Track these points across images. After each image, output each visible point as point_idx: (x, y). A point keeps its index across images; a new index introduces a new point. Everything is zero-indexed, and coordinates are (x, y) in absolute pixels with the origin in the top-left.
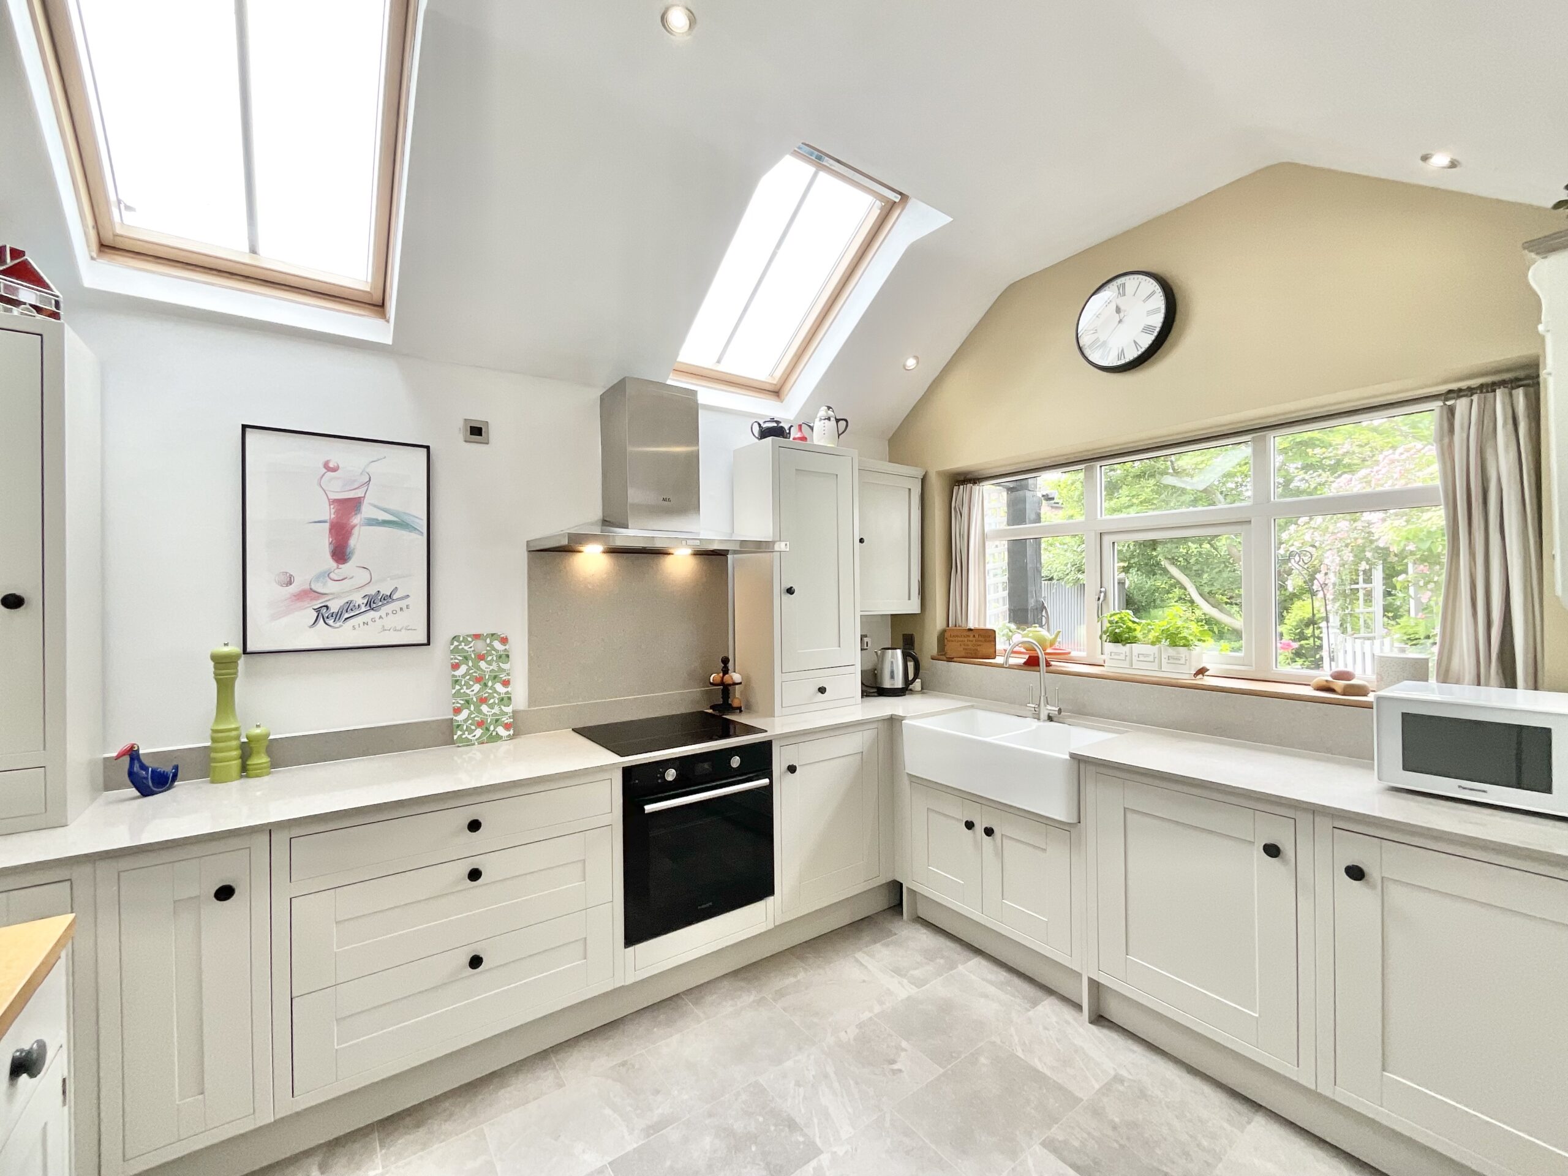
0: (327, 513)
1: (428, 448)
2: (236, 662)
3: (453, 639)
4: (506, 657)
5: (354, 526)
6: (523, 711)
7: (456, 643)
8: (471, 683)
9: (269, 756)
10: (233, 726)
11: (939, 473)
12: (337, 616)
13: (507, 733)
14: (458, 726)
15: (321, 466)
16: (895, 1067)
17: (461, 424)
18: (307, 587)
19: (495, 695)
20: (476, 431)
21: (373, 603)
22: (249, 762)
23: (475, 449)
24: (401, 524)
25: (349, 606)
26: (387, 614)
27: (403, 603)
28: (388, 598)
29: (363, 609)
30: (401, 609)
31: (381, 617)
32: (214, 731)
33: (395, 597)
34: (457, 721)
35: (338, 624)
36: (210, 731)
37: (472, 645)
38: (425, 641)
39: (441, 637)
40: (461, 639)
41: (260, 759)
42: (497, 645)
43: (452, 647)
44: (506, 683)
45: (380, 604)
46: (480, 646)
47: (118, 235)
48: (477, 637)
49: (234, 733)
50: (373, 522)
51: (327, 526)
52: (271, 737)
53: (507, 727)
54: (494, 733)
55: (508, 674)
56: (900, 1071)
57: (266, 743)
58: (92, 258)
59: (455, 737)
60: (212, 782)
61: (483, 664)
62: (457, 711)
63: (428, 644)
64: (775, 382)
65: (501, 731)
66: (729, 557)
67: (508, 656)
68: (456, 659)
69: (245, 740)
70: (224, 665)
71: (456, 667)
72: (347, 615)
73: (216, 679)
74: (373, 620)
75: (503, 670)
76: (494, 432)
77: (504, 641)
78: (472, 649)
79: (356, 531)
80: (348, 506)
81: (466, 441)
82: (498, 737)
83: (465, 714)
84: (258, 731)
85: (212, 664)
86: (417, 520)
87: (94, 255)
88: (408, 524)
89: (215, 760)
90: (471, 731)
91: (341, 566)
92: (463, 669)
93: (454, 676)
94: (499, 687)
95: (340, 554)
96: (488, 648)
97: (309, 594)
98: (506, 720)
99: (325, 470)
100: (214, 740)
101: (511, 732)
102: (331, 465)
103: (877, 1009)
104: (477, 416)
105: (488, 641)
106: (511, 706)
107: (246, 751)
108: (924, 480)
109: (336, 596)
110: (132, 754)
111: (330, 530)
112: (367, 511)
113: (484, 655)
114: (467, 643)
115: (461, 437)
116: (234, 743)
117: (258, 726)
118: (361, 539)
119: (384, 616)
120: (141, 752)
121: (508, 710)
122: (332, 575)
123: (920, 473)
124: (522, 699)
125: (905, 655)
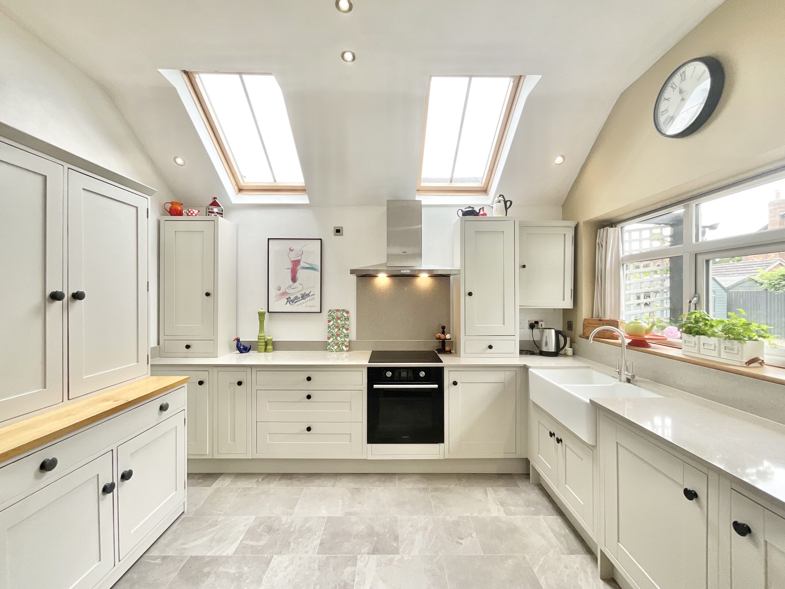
0: (290, 265)
1: (321, 239)
2: (264, 315)
3: (330, 310)
4: (347, 319)
5: (298, 270)
6: (354, 341)
7: (330, 313)
8: (335, 328)
9: (273, 346)
10: (263, 335)
11: (587, 223)
12: (293, 301)
13: (346, 349)
14: (329, 344)
15: (289, 250)
16: (460, 541)
17: (333, 229)
18: (284, 291)
19: (343, 333)
20: (338, 231)
21: (304, 296)
22: (267, 347)
23: (338, 238)
24: (313, 269)
25: (296, 298)
26: (308, 301)
27: (313, 296)
28: (308, 295)
29: (301, 299)
30: (312, 299)
31: (306, 302)
32: (259, 336)
33: (310, 295)
34: (329, 342)
35: (293, 304)
36: (258, 336)
37: (335, 313)
38: (320, 311)
39: (326, 310)
40: (332, 311)
41: (270, 347)
42: (345, 314)
43: (329, 314)
44: (347, 329)
45: (306, 297)
46: (339, 314)
47: (242, 186)
48: (338, 310)
49: (263, 337)
50: (304, 268)
51: (290, 270)
52: (273, 340)
53: (346, 346)
54: (341, 348)
55: (348, 326)
56: (461, 544)
57: (271, 342)
59: (328, 348)
60: (258, 352)
61: (339, 321)
62: (329, 338)
63: (321, 312)
64: (483, 186)
65: (344, 348)
66: (451, 277)
67: (348, 319)
68: (330, 318)
69: (266, 340)
70: (261, 315)
71: (329, 321)
72: (296, 301)
73: (259, 320)
74: (303, 303)
75: (346, 324)
76: (345, 231)
77: (348, 312)
78: (336, 315)
79: (298, 271)
80: (296, 263)
81: (334, 235)
82: (343, 350)
83: (332, 339)
84: (269, 338)
85: (258, 315)
86: (316, 266)
87: (237, 193)
88: (314, 268)
89: (259, 345)
90: (333, 347)
91: (294, 284)
92: (332, 323)
93: (329, 325)
94: (344, 330)
95: (294, 280)
96: (341, 315)
97: (284, 293)
98: (346, 344)
99: (290, 251)
100: (258, 339)
101: (348, 349)
102: (291, 249)
103: (475, 514)
104: (338, 225)
105: (342, 312)
106: (348, 338)
107: (266, 344)
108: (576, 228)
109: (293, 294)
110: (238, 340)
111: (291, 271)
112: (302, 264)
113: (340, 317)
114: (334, 313)
115: (333, 234)
116: (263, 341)
117: (270, 336)
118: (301, 274)
119: (307, 301)
120: (240, 340)
121: (347, 340)
122: (291, 287)
123: (573, 224)
124: (353, 336)
125: (557, 333)
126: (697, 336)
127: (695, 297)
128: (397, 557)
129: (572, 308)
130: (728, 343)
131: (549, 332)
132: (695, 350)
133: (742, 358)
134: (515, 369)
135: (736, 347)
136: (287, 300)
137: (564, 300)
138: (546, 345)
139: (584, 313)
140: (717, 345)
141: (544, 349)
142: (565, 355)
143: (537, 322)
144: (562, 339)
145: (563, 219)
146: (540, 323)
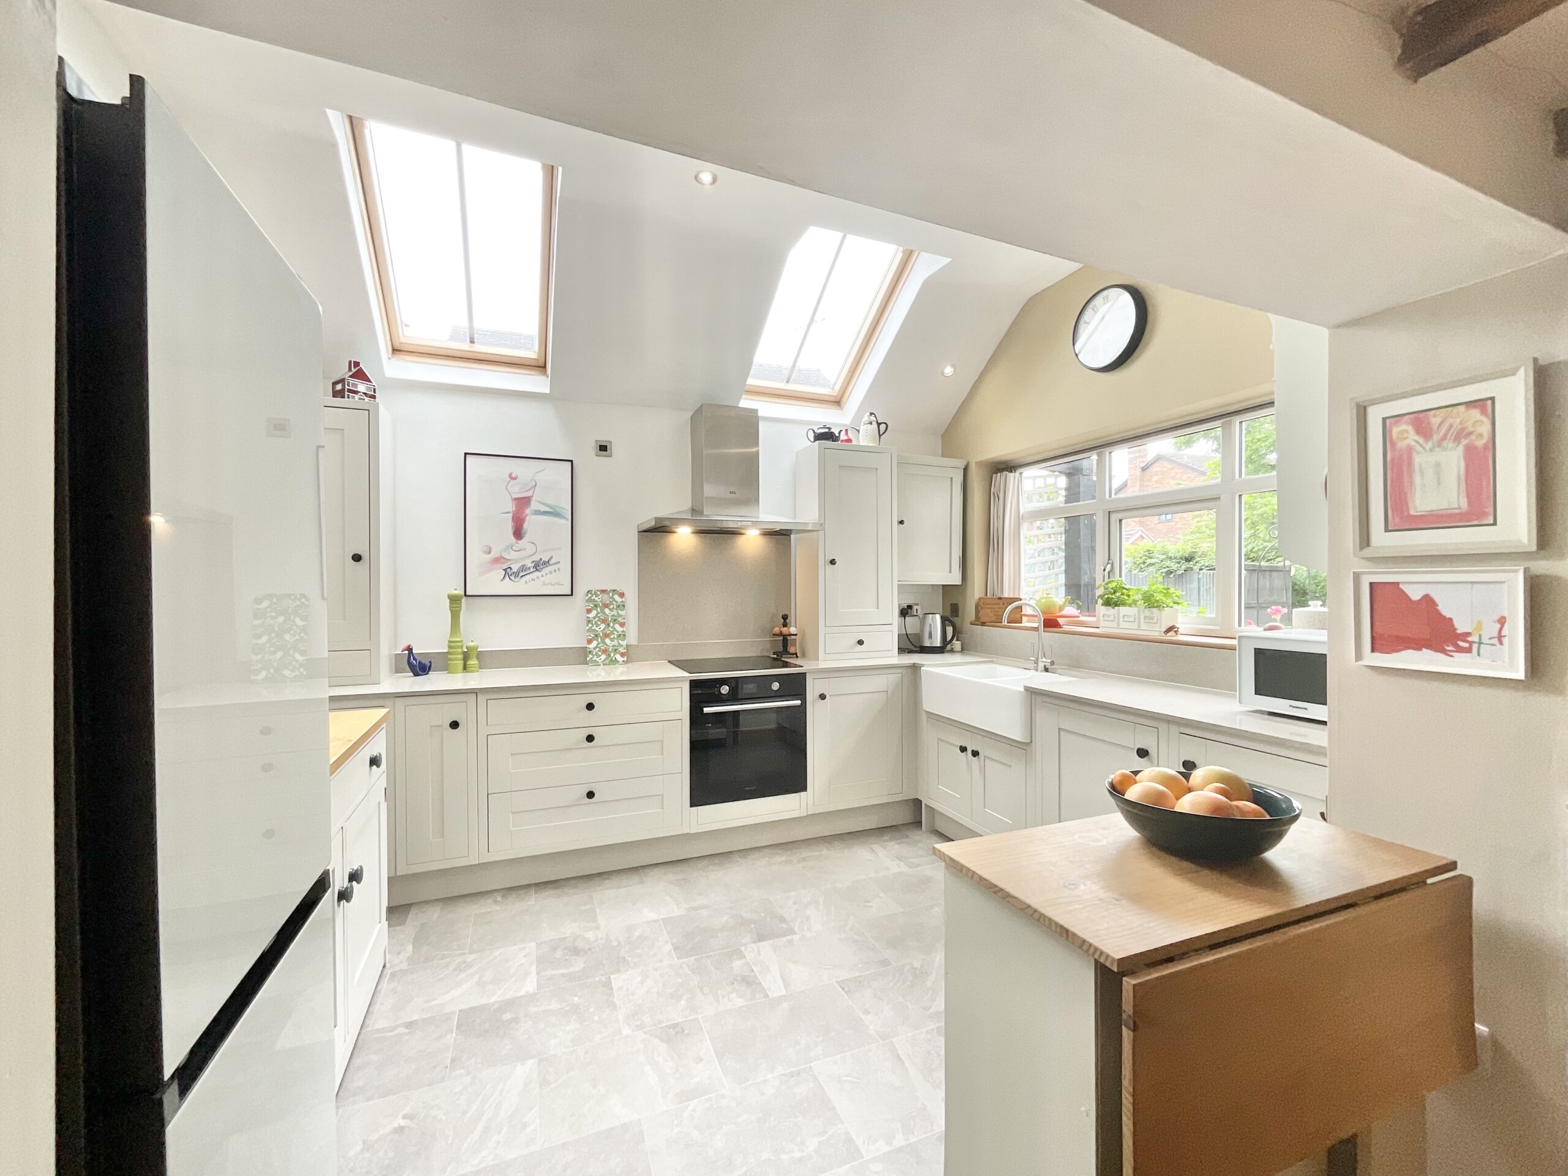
0: (510, 507)
1: (572, 461)
2: (460, 600)
3: (588, 592)
4: (622, 606)
5: (527, 515)
6: (634, 645)
7: (589, 595)
8: (599, 623)
9: (479, 661)
10: (458, 639)
11: (980, 464)
12: (516, 574)
13: (623, 659)
14: (590, 652)
15: (508, 477)
17: (593, 444)
18: (499, 555)
19: (615, 632)
20: (603, 448)
21: (538, 566)
22: (468, 663)
23: (603, 460)
24: (555, 513)
25: (523, 568)
26: (546, 574)
27: (556, 567)
28: (547, 563)
29: (532, 570)
30: (555, 571)
31: (542, 576)
32: (450, 642)
33: (551, 563)
34: (590, 648)
35: (517, 580)
36: (447, 642)
37: (600, 597)
38: (570, 593)
39: (580, 591)
40: (593, 592)
41: (473, 662)
42: (616, 597)
43: (587, 598)
44: (622, 625)
45: (542, 567)
46: (606, 598)
47: (402, 343)
48: (603, 591)
49: (459, 644)
50: (538, 513)
51: (510, 515)
52: (478, 650)
53: (622, 655)
54: (614, 659)
55: (624, 619)
57: (475, 652)
58: (389, 359)
59: (588, 659)
60: (448, 673)
61: (607, 611)
62: (590, 641)
63: (572, 595)
65: (618, 657)
66: (792, 536)
67: (624, 606)
68: (589, 606)
69: (466, 650)
70: (454, 600)
71: (589, 611)
72: (522, 574)
73: (450, 610)
74: (538, 578)
75: (620, 616)
76: (615, 449)
77: (622, 595)
78: (600, 600)
79: (527, 518)
80: (522, 503)
81: (597, 456)
82: (616, 661)
83: (594, 643)
84: (472, 644)
85: (448, 601)
86: (564, 511)
87: (390, 356)
88: (560, 514)
89: (451, 660)
90: (598, 656)
91: (519, 542)
92: (594, 613)
93: (588, 617)
94: (617, 627)
95: (518, 533)
96: (611, 600)
97: (498, 560)
98: (622, 650)
99: (509, 479)
100: (450, 647)
101: (625, 659)
102: (513, 476)
104: (604, 438)
105: (611, 595)
106: (626, 641)
107: (466, 657)
109: (516, 561)
110: (410, 649)
111: (513, 518)
112: (534, 505)
113: (608, 604)
114: (597, 596)
115: (593, 453)
116: (460, 650)
117: (472, 641)
118: (532, 523)
119: (544, 575)
121: (624, 643)
122: (514, 548)
123: (961, 464)
124: (632, 638)
125: (944, 620)
126: (1116, 608)
127: (1108, 563)
128: (796, 937)
129: (960, 583)
130: (1147, 613)
131: (932, 618)
132: (1114, 624)
133: (1161, 627)
134: (900, 671)
135: (1155, 616)
136: (504, 573)
137: (950, 572)
138: (930, 636)
139: (976, 591)
140: (1136, 616)
141: (927, 643)
142: (952, 651)
143: (910, 607)
144: (950, 630)
145: (943, 456)
146: (915, 607)
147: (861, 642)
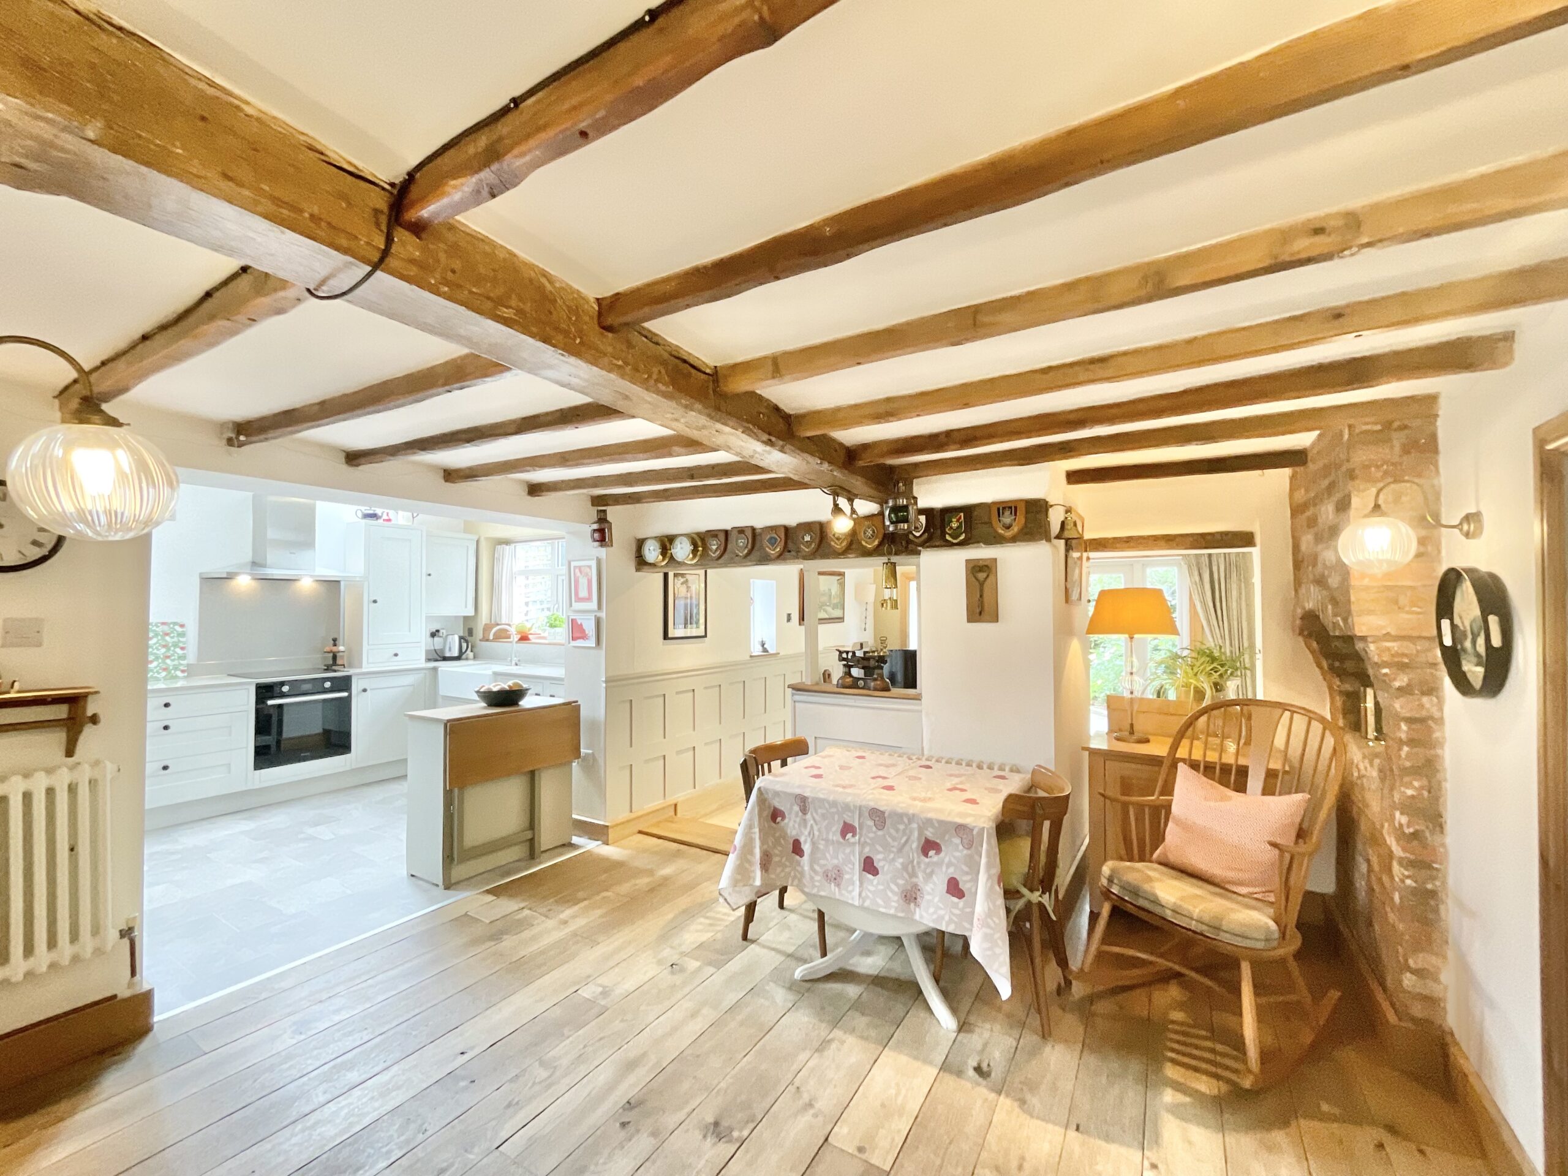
4: (182, 635)
6: (194, 664)
8: (160, 648)
11: (487, 539)
13: (183, 675)
14: (151, 670)
19: (175, 654)
34: (150, 667)
37: (160, 628)
40: (154, 624)
42: (177, 628)
44: (182, 649)
46: (166, 628)
48: (163, 624)
53: (183, 671)
55: (184, 644)
59: (149, 676)
61: (167, 638)
62: (150, 662)
65: (179, 673)
66: (341, 584)
67: (184, 634)
75: (179, 641)
77: (182, 626)
78: (161, 630)
82: (177, 677)
83: (155, 664)
90: (159, 673)
92: (154, 640)
93: (148, 644)
94: (178, 650)
96: (171, 630)
98: (182, 668)
101: (186, 674)
105: (171, 626)
106: (186, 661)
108: (478, 542)
113: (168, 633)
114: (158, 627)
121: (184, 663)
123: (476, 538)
124: (191, 659)
125: (461, 638)
129: (474, 615)
131: (453, 638)
134: (424, 672)
137: (466, 608)
138: (450, 649)
139: (484, 618)
141: (448, 654)
142: (467, 659)
143: (438, 631)
144: (464, 645)
145: (465, 532)
146: (441, 631)
147: (396, 655)
